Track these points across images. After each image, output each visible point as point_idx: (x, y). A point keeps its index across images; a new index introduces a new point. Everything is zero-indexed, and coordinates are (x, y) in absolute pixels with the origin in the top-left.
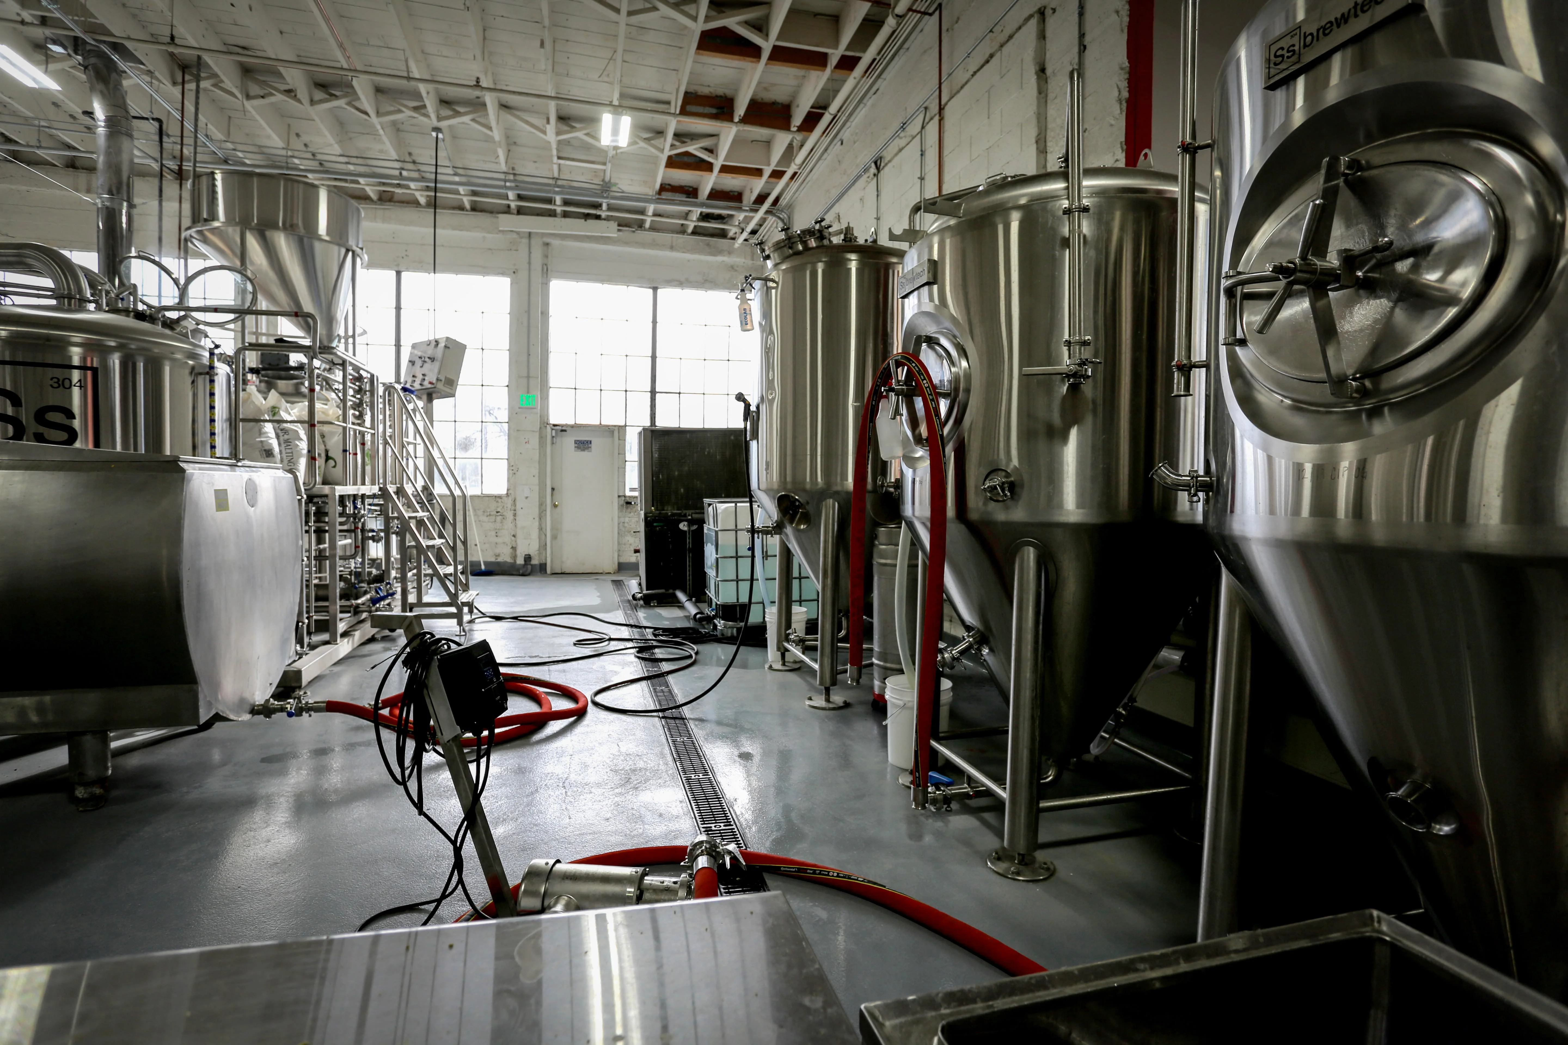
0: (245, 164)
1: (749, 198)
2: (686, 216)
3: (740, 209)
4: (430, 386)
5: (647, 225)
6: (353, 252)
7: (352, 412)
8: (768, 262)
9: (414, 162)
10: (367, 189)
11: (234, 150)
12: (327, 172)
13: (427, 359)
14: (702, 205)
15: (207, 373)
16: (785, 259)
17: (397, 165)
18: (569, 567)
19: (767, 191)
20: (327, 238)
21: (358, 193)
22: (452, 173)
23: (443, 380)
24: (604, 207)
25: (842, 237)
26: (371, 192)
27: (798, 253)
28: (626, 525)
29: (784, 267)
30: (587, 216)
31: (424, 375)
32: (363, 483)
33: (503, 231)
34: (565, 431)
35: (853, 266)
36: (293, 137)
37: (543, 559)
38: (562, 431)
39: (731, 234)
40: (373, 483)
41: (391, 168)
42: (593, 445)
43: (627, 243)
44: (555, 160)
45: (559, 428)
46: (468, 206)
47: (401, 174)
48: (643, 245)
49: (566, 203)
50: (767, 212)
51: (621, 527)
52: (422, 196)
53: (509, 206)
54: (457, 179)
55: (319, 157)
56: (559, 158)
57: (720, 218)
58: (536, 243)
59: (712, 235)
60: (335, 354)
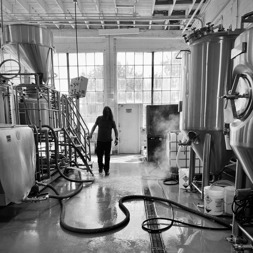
0: (18, 21)
1: (187, 13)
2: (163, 23)
3: (184, 18)
4: (77, 94)
5: (150, 28)
6: (51, 49)
7: (52, 104)
8: (188, 43)
9: (70, 13)
10: (56, 25)
11: (15, 16)
12: (43, 20)
13: (76, 84)
14: (170, 18)
15: (7, 95)
16: (194, 41)
17: (63, 15)
18: (124, 152)
19: (195, 9)
20: (43, 45)
21: (53, 27)
22: (82, 16)
23: (81, 91)
24: (134, 23)
25: (218, 29)
26: (57, 26)
27: (200, 38)
28: (143, 138)
29: (194, 44)
30: (128, 27)
31: (75, 90)
32: (57, 127)
33: (100, 36)
34: (123, 106)
35: (221, 42)
36: (31, 8)
37: (117, 149)
38: (122, 106)
39: (181, 28)
40: (60, 128)
41: (62, 17)
42: (132, 111)
43: (143, 36)
44: (116, 7)
45: (121, 105)
46: (88, 28)
47: (65, 18)
48: (148, 36)
49: (121, 23)
50: (194, 18)
51: (141, 139)
52: (73, 25)
53: (102, 26)
54: (83, 18)
55: (40, 15)
56: (117, 6)
57: (177, 21)
58: (112, 39)
59: (174, 29)
60: (44, 87)
